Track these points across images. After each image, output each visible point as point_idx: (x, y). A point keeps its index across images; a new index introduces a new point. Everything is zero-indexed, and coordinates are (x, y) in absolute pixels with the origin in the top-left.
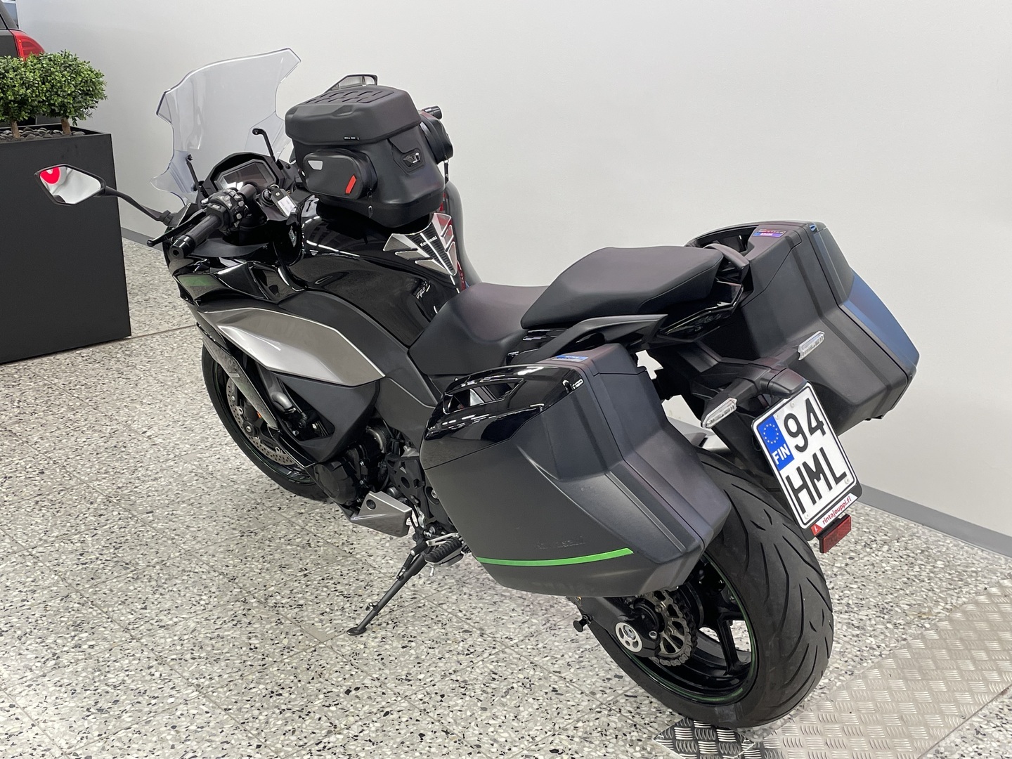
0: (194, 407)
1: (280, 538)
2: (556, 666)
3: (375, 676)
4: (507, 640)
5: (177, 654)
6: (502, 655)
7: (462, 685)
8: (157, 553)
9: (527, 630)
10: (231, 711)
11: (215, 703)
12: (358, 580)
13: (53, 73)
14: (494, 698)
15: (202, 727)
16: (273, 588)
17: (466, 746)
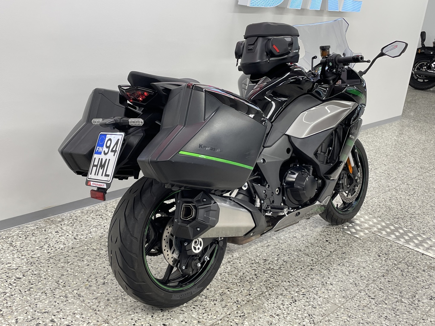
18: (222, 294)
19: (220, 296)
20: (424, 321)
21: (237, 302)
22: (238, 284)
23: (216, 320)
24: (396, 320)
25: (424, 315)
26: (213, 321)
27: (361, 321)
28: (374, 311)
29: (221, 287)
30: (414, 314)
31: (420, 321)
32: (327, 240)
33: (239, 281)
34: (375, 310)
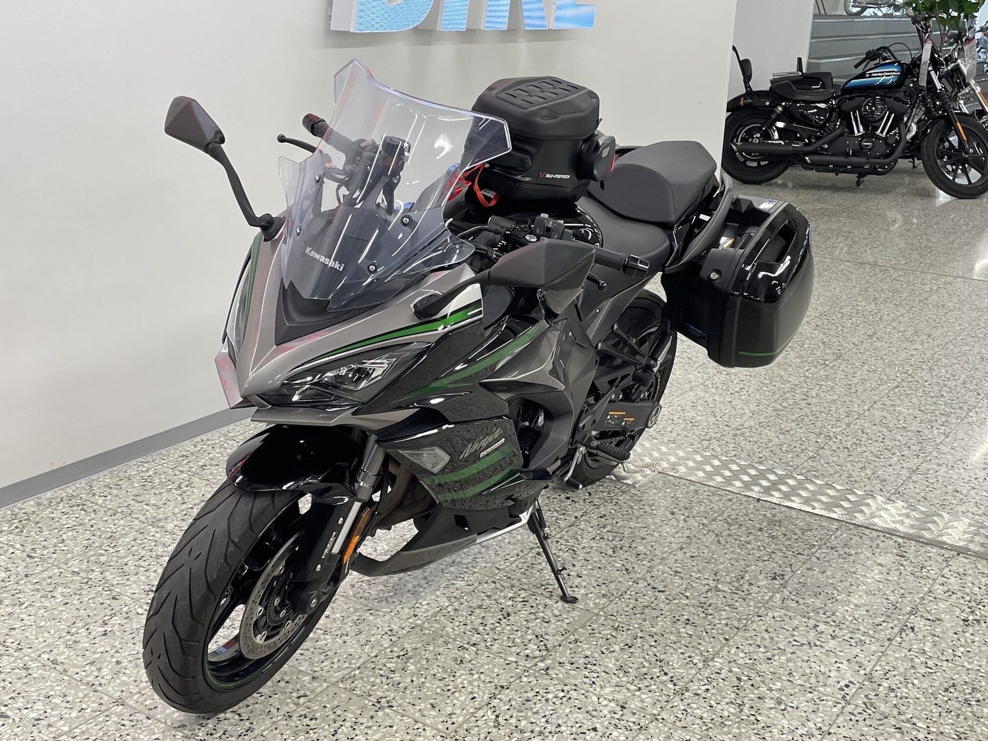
18: (357, 622)
19: (355, 627)
20: (760, 618)
21: (390, 633)
22: (389, 599)
23: (350, 670)
24: (707, 623)
25: (760, 608)
26: (343, 672)
27: (640, 634)
28: (663, 612)
29: (356, 610)
30: (741, 609)
31: (753, 619)
32: (568, 496)
33: (391, 594)
34: (666, 611)
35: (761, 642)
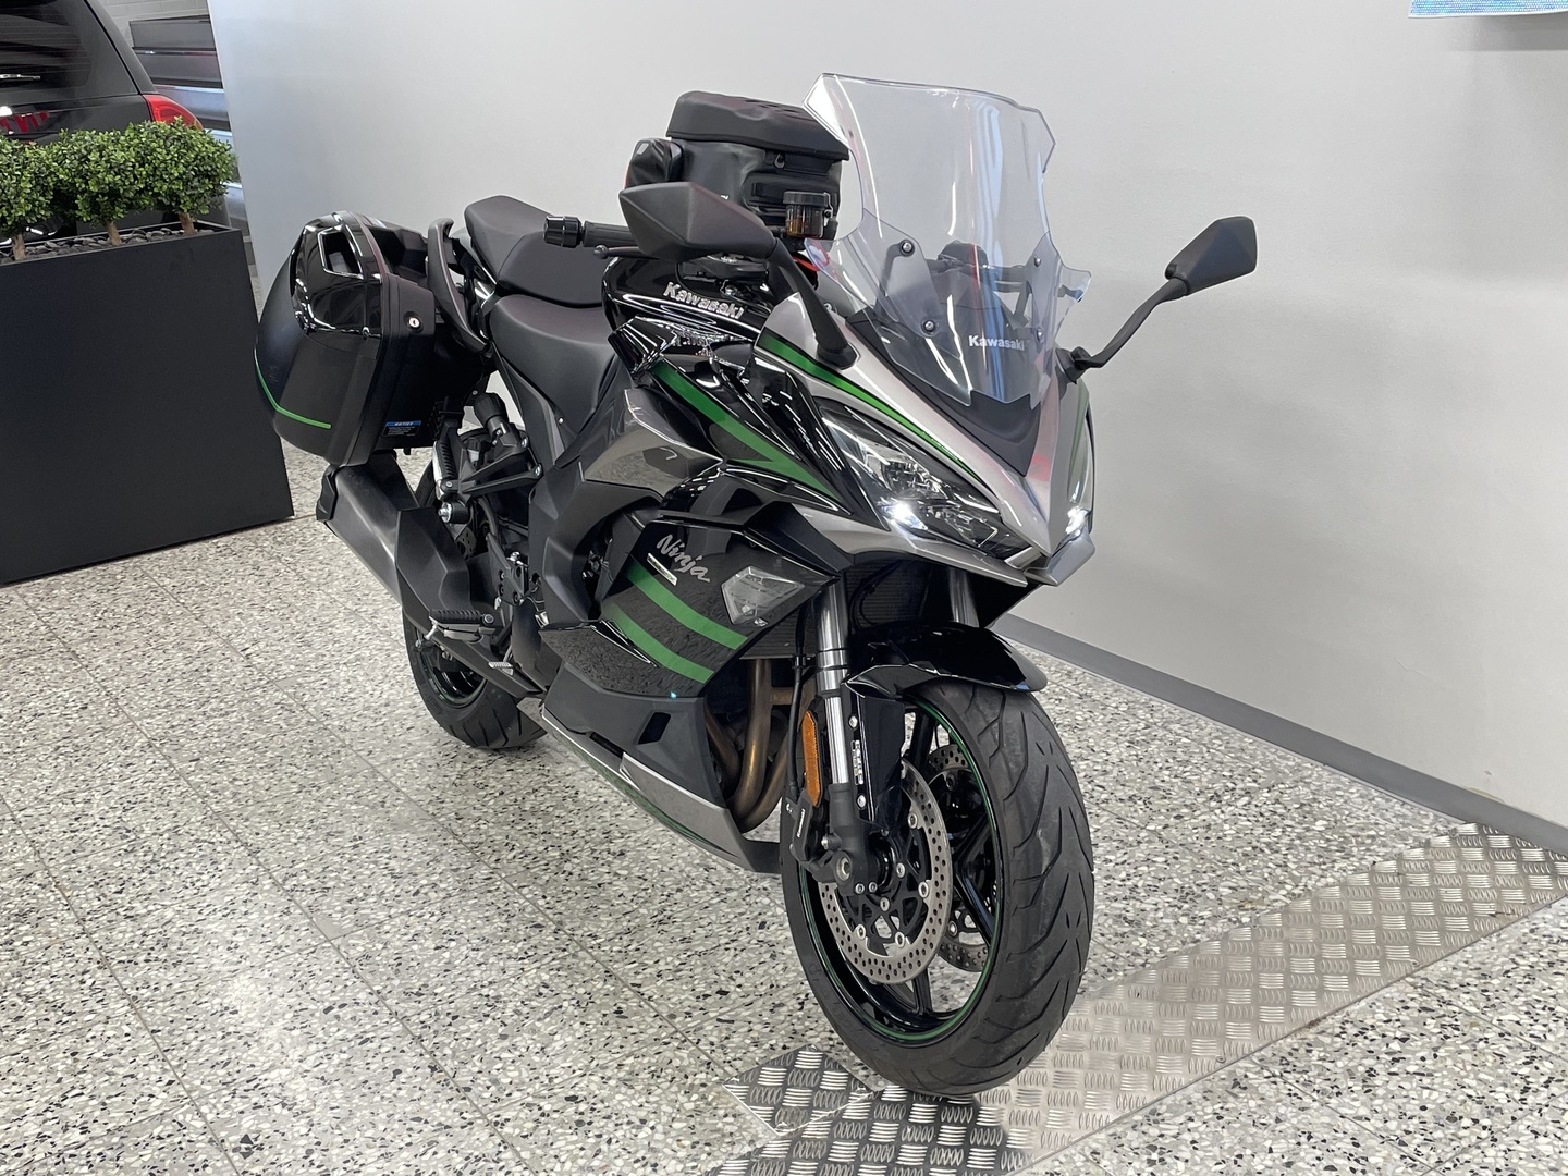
0: (328, 612)
1: (349, 794)
2: (640, 976)
3: (376, 988)
4: (590, 939)
5: (128, 955)
6: (570, 960)
7: (492, 1002)
8: (176, 815)
9: (625, 924)
10: (159, 1034)
11: (144, 1022)
12: (423, 853)
13: (154, 150)
14: (526, 1021)
15: (111, 1055)
16: (303, 864)
17: (451, 1088)
35: (115, 1061)
